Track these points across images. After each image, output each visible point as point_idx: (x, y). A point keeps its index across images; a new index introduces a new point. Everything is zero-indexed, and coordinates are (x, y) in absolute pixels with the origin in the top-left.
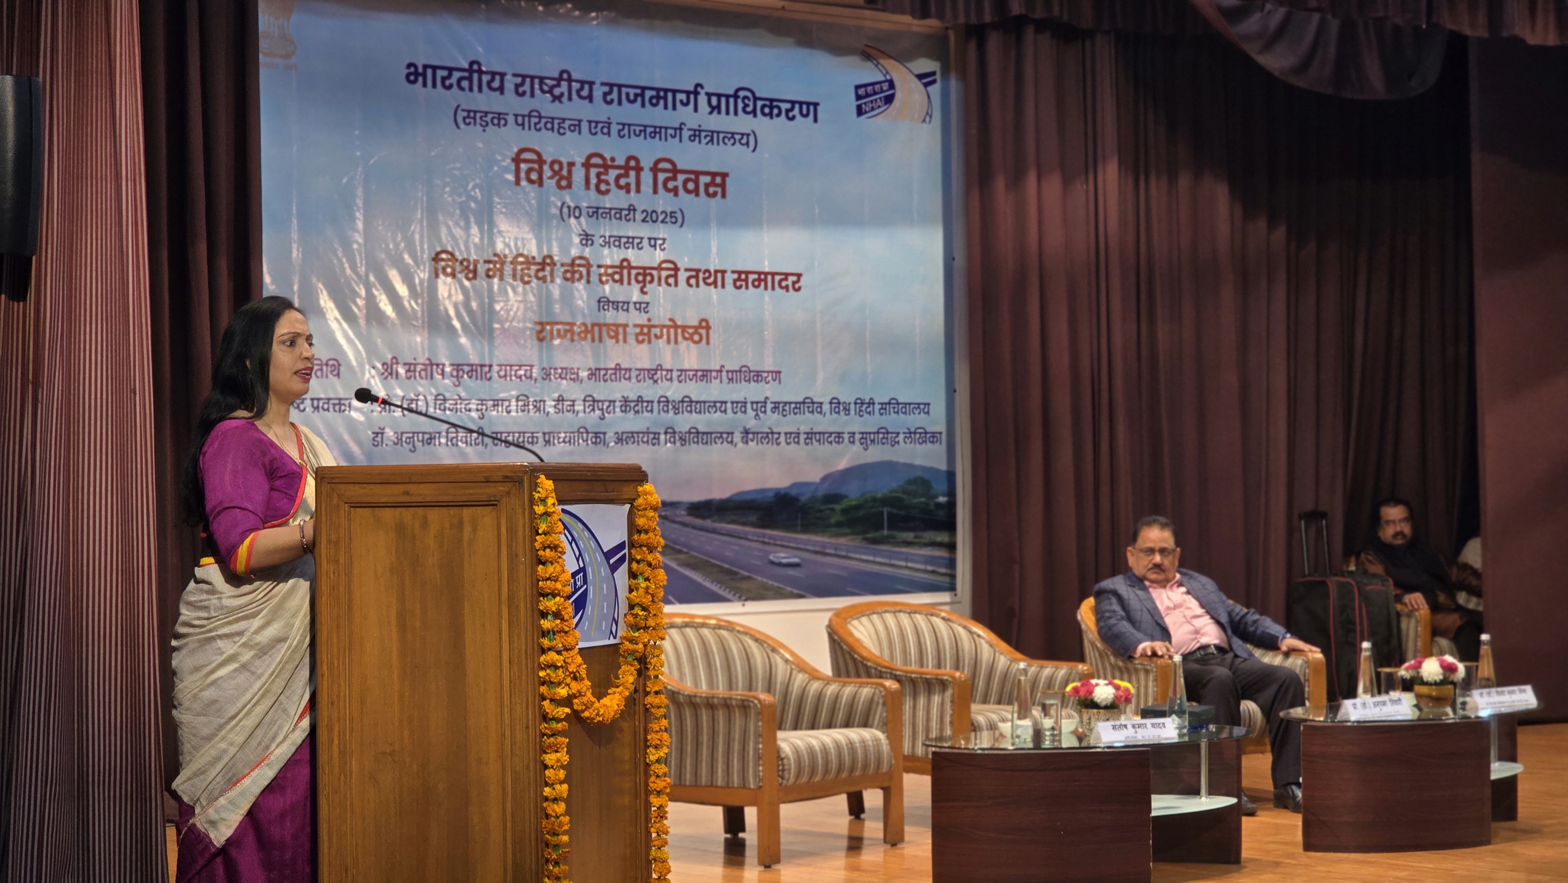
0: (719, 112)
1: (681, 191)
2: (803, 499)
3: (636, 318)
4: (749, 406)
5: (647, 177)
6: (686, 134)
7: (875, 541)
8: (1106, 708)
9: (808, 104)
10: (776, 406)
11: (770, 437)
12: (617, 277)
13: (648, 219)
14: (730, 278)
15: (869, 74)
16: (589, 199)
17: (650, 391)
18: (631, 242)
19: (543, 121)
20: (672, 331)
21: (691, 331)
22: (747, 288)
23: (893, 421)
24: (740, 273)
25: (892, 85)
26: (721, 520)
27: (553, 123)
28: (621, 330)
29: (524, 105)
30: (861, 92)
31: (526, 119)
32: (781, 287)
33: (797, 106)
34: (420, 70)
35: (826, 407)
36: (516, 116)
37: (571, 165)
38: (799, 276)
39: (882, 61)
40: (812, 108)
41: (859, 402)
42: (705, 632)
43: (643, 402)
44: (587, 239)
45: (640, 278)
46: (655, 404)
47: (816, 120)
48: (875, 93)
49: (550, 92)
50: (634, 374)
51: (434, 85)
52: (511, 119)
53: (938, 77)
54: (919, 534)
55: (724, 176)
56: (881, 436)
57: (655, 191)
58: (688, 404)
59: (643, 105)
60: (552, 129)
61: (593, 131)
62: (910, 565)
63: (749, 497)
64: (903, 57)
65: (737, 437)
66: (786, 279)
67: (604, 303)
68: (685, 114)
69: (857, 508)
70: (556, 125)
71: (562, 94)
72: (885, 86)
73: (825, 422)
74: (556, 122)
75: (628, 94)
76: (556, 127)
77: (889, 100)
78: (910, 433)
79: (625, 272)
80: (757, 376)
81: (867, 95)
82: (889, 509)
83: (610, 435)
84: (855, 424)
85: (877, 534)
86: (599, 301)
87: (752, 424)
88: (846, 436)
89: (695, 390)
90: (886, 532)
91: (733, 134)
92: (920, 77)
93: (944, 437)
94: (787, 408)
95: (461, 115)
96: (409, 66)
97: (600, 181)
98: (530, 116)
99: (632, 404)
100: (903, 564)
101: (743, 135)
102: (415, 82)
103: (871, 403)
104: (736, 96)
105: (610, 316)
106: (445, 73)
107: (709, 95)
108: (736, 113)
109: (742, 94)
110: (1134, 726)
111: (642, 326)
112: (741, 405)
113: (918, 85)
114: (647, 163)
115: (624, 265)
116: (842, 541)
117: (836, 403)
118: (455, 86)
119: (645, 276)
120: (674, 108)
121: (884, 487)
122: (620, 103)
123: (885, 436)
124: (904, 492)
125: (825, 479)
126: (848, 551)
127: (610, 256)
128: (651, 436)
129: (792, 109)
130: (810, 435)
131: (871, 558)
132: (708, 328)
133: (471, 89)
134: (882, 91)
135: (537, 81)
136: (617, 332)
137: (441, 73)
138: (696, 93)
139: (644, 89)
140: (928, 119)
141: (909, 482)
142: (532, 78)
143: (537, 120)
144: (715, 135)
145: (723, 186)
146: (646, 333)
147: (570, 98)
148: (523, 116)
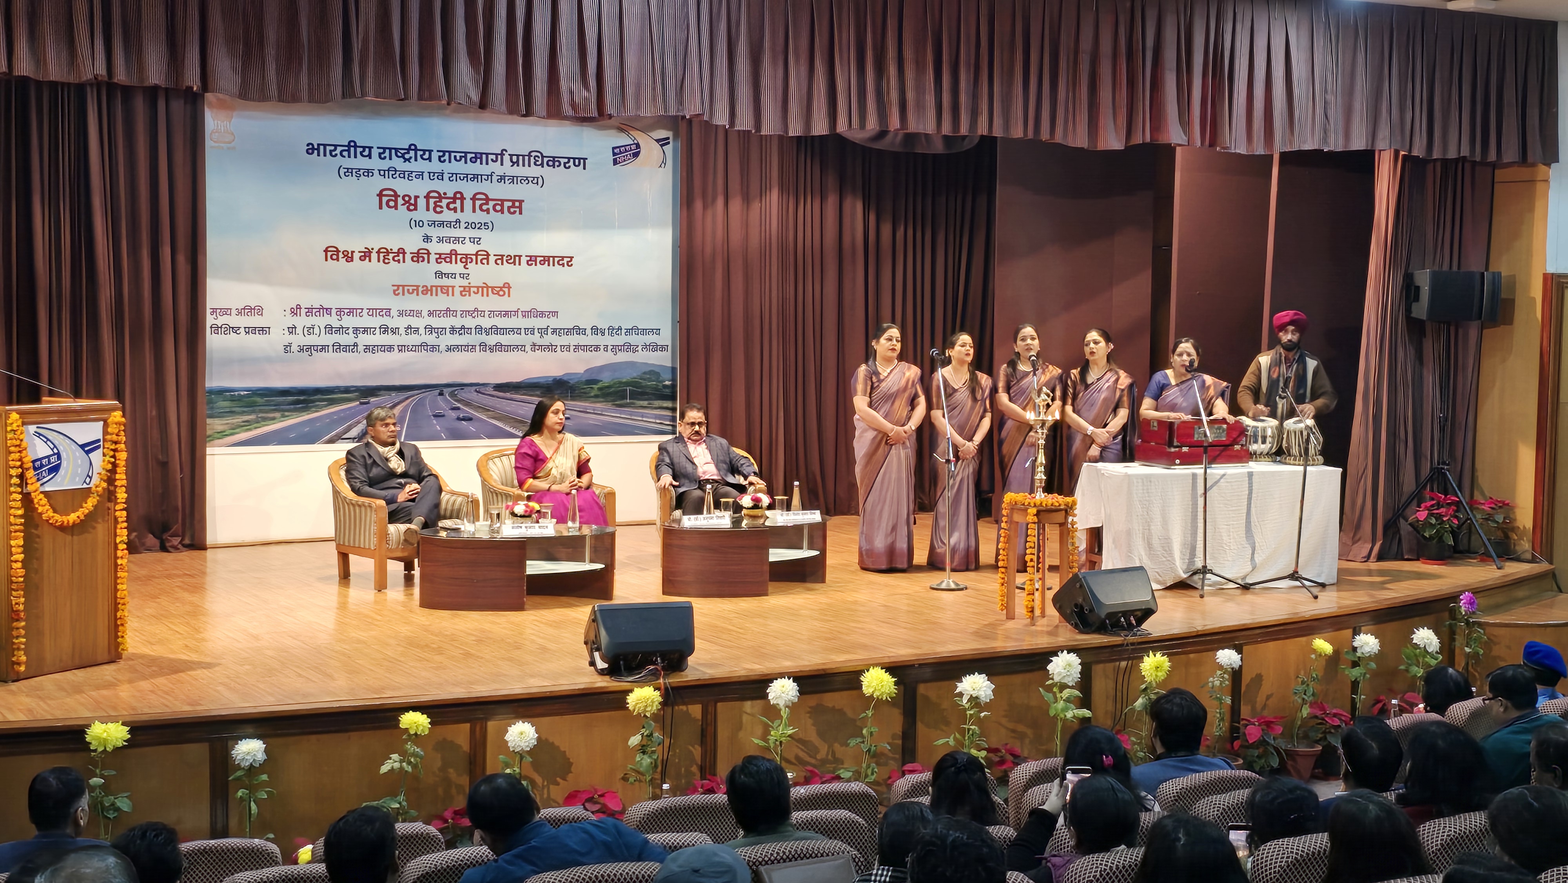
0: (518, 165)
1: (491, 210)
2: (571, 382)
3: (459, 282)
4: (536, 331)
5: (468, 204)
6: (495, 178)
7: (621, 406)
9: (579, 159)
10: (554, 331)
11: (551, 348)
12: (448, 260)
13: (470, 226)
14: (524, 260)
15: (623, 140)
16: (432, 216)
17: (470, 322)
18: (457, 240)
19: (398, 173)
20: (485, 289)
21: (498, 289)
22: (536, 265)
23: (634, 339)
24: (531, 257)
25: (638, 146)
26: (517, 393)
27: (404, 174)
28: (450, 289)
29: (385, 164)
30: (617, 151)
31: (387, 172)
32: (559, 264)
33: (572, 160)
34: (316, 147)
35: (589, 332)
36: (379, 171)
37: (416, 197)
38: (572, 258)
39: (631, 132)
40: (582, 161)
41: (611, 329)
43: (464, 328)
44: (427, 239)
45: (464, 260)
46: (473, 330)
47: (584, 168)
48: (626, 151)
49: (403, 156)
50: (459, 313)
51: (325, 155)
52: (376, 172)
53: (671, 140)
54: (651, 402)
55: (521, 202)
56: (626, 347)
57: (474, 211)
58: (495, 330)
59: (466, 162)
60: (404, 177)
61: (432, 178)
62: (644, 419)
63: (536, 381)
64: (646, 130)
65: (528, 348)
66: (563, 260)
67: (440, 274)
68: (496, 168)
69: (608, 387)
70: (406, 175)
71: (411, 158)
72: (633, 147)
73: (588, 340)
74: (406, 173)
75: (455, 157)
77: (636, 155)
78: (646, 346)
79: (454, 257)
80: (542, 314)
81: (621, 153)
82: (631, 388)
83: (443, 348)
84: (608, 340)
85: (623, 402)
86: (436, 273)
87: (538, 341)
88: (602, 348)
89: (501, 322)
90: (629, 401)
91: (527, 177)
92: (658, 141)
93: (670, 348)
94: (562, 332)
95: (342, 171)
96: (308, 145)
97: (436, 206)
99: (458, 330)
101: (534, 178)
102: (312, 153)
103: (620, 329)
104: (529, 155)
105: (445, 282)
106: (332, 148)
107: (511, 156)
108: (529, 166)
109: (533, 154)
110: (526, 527)
111: (464, 287)
112: (530, 331)
113: (657, 146)
115: (454, 253)
116: (598, 405)
117: (595, 330)
118: (339, 154)
119: (466, 259)
120: (487, 164)
121: (627, 376)
122: (450, 162)
123: (629, 347)
124: (641, 379)
125: (586, 371)
126: (602, 411)
127: (446, 248)
128: (470, 347)
129: (569, 162)
130: (577, 347)
131: (619, 415)
132: (509, 288)
133: (349, 157)
134: (632, 150)
135: (393, 151)
136: (446, 290)
137: (328, 148)
138: (502, 154)
139: (466, 153)
140: (663, 165)
141: (645, 373)
142: (390, 149)
143: (394, 173)
144: (515, 178)
145: (520, 207)
146: (466, 291)
147: (416, 160)
148: (384, 171)
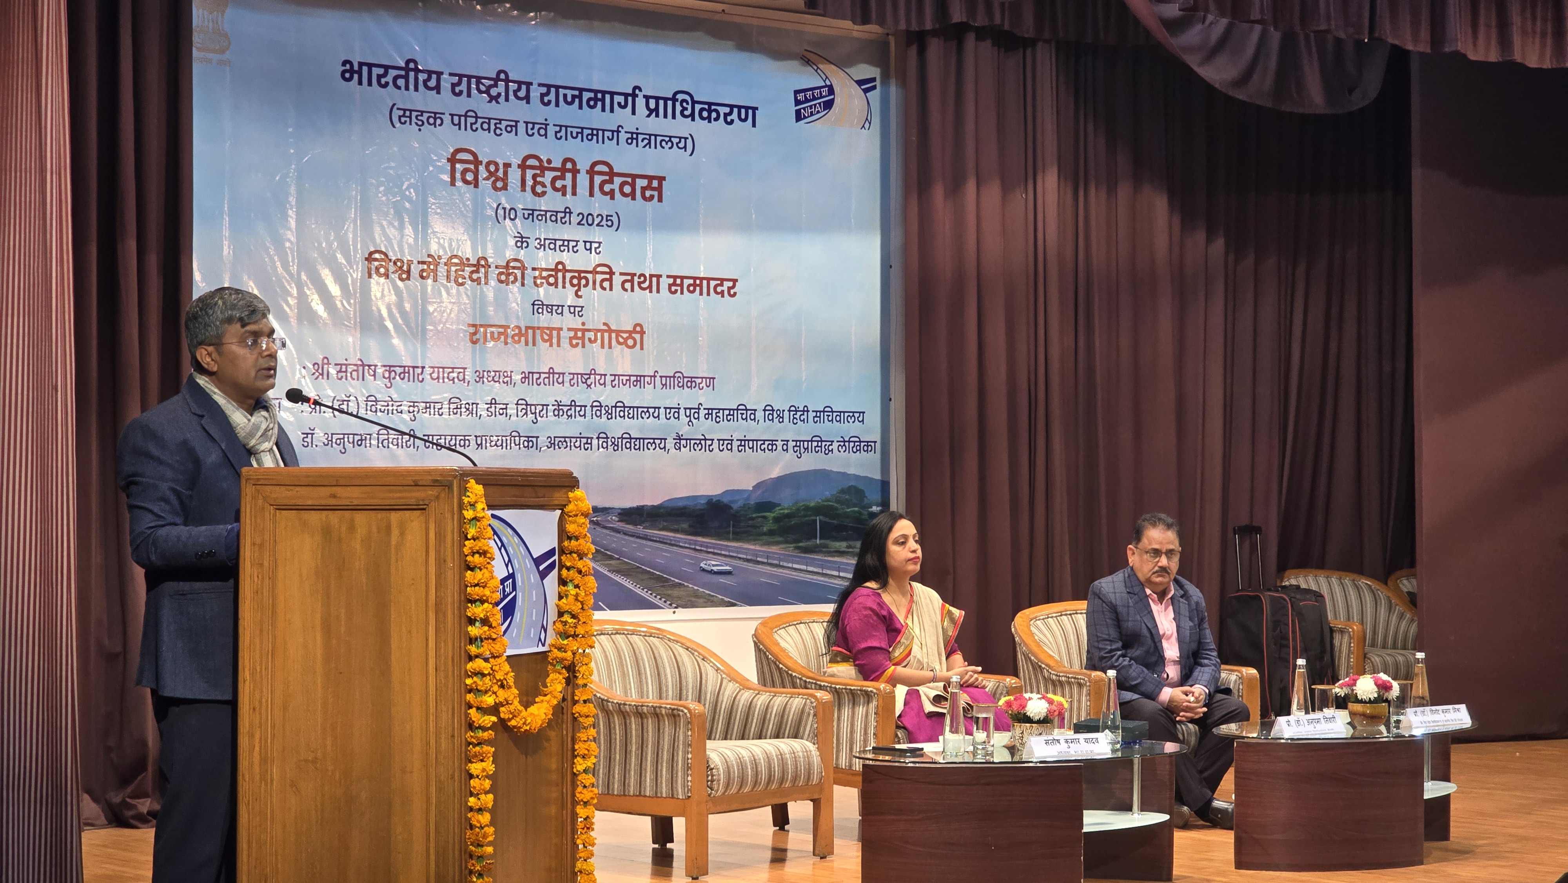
0: (657, 116)
1: (617, 194)
2: (735, 506)
3: (569, 321)
4: (682, 411)
5: (583, 180)
6: (623, 136)
7: (806, 550)
8: (1039, 722)
9: (747, 108)
10: (710, 412)
11: (703, 443)
12: (552, 280)
13: (584, 222)
14: (665, 282)
15: (809, 79)
16: (527, 200)
17: (583, 395)
18: (566, 245)
19: (480, 121)
20: (606, 335)
21: (625, 335)
22: (682, 293)
24: (675, 278)
25: (831, 91)
26: (653, 526)
27: (489, 124)
28: (555, 333)
29: (461, 105)
30: (800, 97)
31: (463, 119)
32: (716, 292)
33: (736, 110)
34: (356, 68)
35: (760, 415)
36: (452, 115)
37: (507, 166)
38: (735, 281)
39: (821, 66)
40: (750, 112)
41: (795, 410)
42: (635, 638)
43: (576, 406)
44: (522, 241)
45: (575, 281)
46: (588, 409)
47: (754, 125)
48: (814, 99)
49: (487, 92)
50: (567, 378)
51: (370, 84)
52: (447, 119)
53: (878, 83)
54: (851, 543)
55: (661, 179)
56: (815, 444)
57: (591, 194)
58: (622, 409)
59: (581, 107)
60: (489, 129)
61: (530, 132)
62: (842, 574)
63: (680, 504)
64: (843, 63)
65: (670, 443)
66: (722, 285)
67: (538, 306)
68: (622, 117)
69: (788, 516)
70: (493, 125)
71: (499, 95)
72: (825, 91)
73: (759, 429)
74: (493, 122)
75: (565, 96)
76: (493, 127)
77: (829, 105)
78: (844, 441)
79: (560, 275)
80: (691, 382)
81: (807, 100)
82: (821, 517)
83: (543, 441)
84: (789, 431)
85: (810, 543)
86: (533, 305)
87: (685, 431)
88: (780, 444)
89: (629, 396)
90: (818, 541)
91: (670, 137)
92: (860, 83)
93: (878, 445)
94: (720, 415)
95: (396, 113)
96: (344, 63)
97: (536, 183)
98: (466, 116)
99: (565, 409)
100: (835, 573)
101: (680, 138)
102: (350, 79)
103: (806, 410)
104: (674, 99)
105: (544, 320)
106: (381, 71)
107: (647, 98)
108: (674, 117)
109: (680, 97)
110: (1067, 741)
111: (576, 330)
112: (674, 411)
113: (857, 91)
114: (583, 166)
115: (559, 268)
116: (774, 549)
117: (769, 410)
118: (391, 84)
119: (580, 279)
120: (612, 111)
121: (817, 496)
122: (557, 105)
123: (819, 444)
124: (837, 502)
125: (757, 487)
126: (780, 560)
127: (546, 259)
128: (584, 441)
129: (731, 113)
130: (743, 442)
131: (804, 567)
132: (642, 333)
133: (407, 88)
134: (821, 97)
135: (473, 80)
136: (551, 335)
137: (376, 71)
138: (634, 96)
139: (581, 90)
140: (867, 125)
141: (842, 491)
142: (469, 77)
143: (473, 120)
144: (653, 138)
145: (659, 189)
146: (579, 337)
147: (507, 99)
148: (460, 116)
